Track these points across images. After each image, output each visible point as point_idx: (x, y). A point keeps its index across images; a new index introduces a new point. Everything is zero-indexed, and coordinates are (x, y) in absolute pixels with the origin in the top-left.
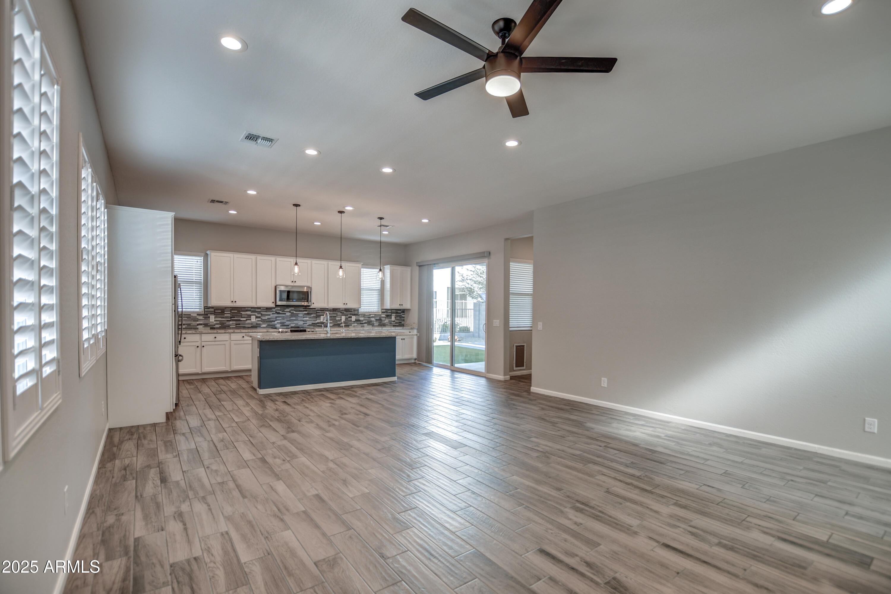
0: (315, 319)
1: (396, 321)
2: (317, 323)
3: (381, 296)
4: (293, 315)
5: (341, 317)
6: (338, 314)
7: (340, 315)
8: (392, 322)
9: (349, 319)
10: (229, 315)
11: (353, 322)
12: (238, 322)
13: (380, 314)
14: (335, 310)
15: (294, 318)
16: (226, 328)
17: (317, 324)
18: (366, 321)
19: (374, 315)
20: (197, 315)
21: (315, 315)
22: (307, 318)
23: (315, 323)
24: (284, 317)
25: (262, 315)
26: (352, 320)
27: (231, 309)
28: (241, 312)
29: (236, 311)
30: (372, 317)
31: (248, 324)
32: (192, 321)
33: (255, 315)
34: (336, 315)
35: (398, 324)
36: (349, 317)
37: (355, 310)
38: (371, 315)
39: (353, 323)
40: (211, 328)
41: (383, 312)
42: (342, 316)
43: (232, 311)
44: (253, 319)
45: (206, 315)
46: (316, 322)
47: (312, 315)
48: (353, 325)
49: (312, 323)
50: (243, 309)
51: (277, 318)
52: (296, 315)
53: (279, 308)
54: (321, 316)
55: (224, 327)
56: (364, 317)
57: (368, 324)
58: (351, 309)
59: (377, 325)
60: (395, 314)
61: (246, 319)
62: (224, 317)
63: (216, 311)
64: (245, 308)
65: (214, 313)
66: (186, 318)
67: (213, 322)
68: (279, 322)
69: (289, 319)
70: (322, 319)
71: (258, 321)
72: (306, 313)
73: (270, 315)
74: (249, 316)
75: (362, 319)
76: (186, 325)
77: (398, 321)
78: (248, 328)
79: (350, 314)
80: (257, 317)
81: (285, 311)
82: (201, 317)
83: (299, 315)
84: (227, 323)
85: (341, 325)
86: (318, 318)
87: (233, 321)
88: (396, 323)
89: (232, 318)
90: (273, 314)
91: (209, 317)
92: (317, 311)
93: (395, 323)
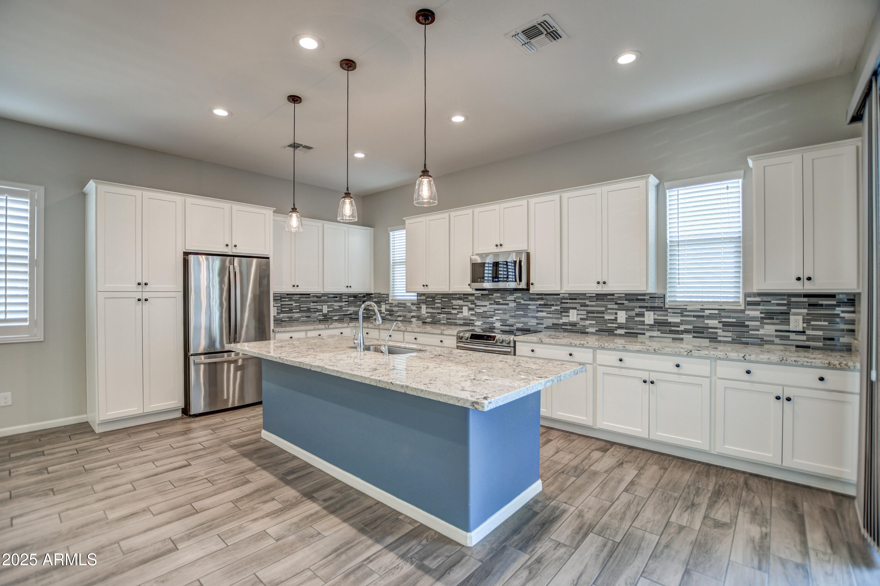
0: (559, 316)
1: (808, 332)
2: (561, 325)
3: (744, 257)
4: (520, 307)
5: (616, 314)
6: (609, 306)
7: (613, 309)
8: (793, 336)
9: (636, 319)
10: (440, 305)
11: (648, 327)
12: (450, 316)
13: (742, 307)
14: (600, 297)
15: (522, 313)
16: (436, 323)
17: (563, 327)
18: (690, 327)
19: (716, 312)
20: (412, 304)
21: (558, 308)
22: (544, 314)
23: (558, 325)
24: (506, 310)
25: (476, 306)
26: (646, 323)
27: (442, 296)
28: (452, 301)
29: (447, 300)
30: (711, 317)
31: (460, 319)
32: (407, 312)
33: (468, 306)
34: (603, 309)
35: (820, 344)
36: (638, 315)
37: (653, 297)
38: (707, 312)
39: (648, 330)
40: (423, 322)
41: (749, 304)
42: (619, 312)
43: (443, 300)
44: (466, 312)
45: (418, 304)
46: (561, 321)
47: (553, 308)
48: (648, 334)
49: (553, 324)
50: (454, 296)
51: (496, 312)
52: (525, 307)
53: (499, 295)
54: (571, 311)
55: (435, 322)
56: (683, 316)
57: (696, 335)
58: (644, 295)
59: (730, 339)
60: (805, 311)
61: (458, 312)
62: (434, 308)
63: (427, 299)
64: (456, 294)
65: (425, 302)
66: (403, 308)
67: (424, 314)
68: (499, 318)
69: (513, 314)
70: (573, 316)
71: (472, 315)
72: (542, 303)
73: (486, 306)
74: (461, 307)
75: (678, 320)
76: (403, 316)
77: (820, 333)
78: (460, 325)
79: (640, 307)
80: (470, 309)
81: (508, 299)
82: (414, 308)
83: (529, 307)
84: (438, 317)
85: (616, 332)
86: (563, 314)
87: (444, 314)
88: (808, 340)
89: (443, 310)
90: (490, 304)
91: (421, 307)
92: (562, 299)
93: (804, 338)
